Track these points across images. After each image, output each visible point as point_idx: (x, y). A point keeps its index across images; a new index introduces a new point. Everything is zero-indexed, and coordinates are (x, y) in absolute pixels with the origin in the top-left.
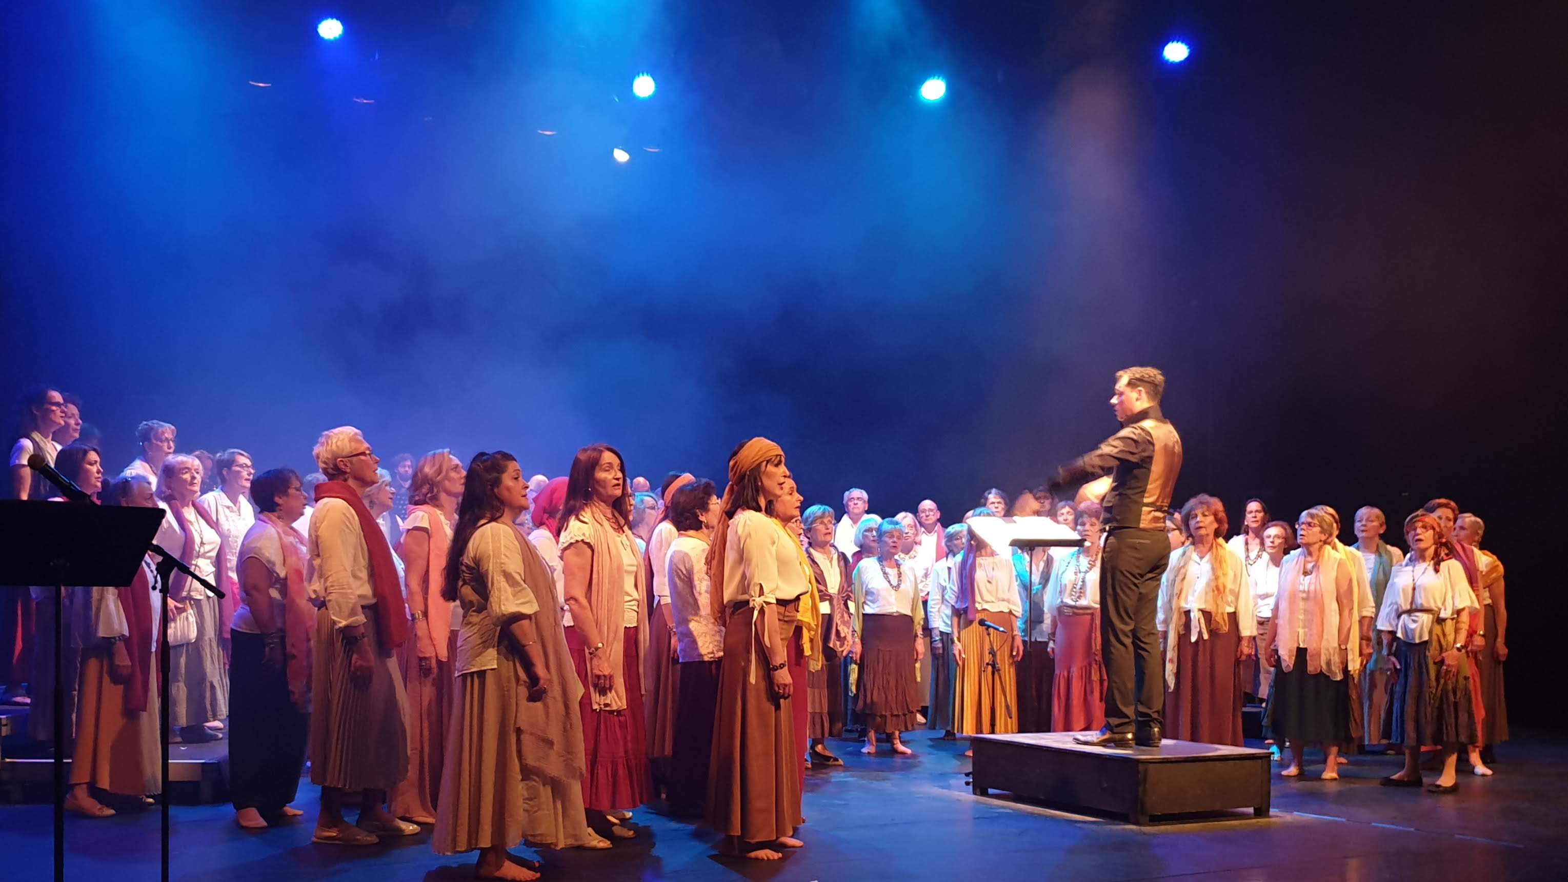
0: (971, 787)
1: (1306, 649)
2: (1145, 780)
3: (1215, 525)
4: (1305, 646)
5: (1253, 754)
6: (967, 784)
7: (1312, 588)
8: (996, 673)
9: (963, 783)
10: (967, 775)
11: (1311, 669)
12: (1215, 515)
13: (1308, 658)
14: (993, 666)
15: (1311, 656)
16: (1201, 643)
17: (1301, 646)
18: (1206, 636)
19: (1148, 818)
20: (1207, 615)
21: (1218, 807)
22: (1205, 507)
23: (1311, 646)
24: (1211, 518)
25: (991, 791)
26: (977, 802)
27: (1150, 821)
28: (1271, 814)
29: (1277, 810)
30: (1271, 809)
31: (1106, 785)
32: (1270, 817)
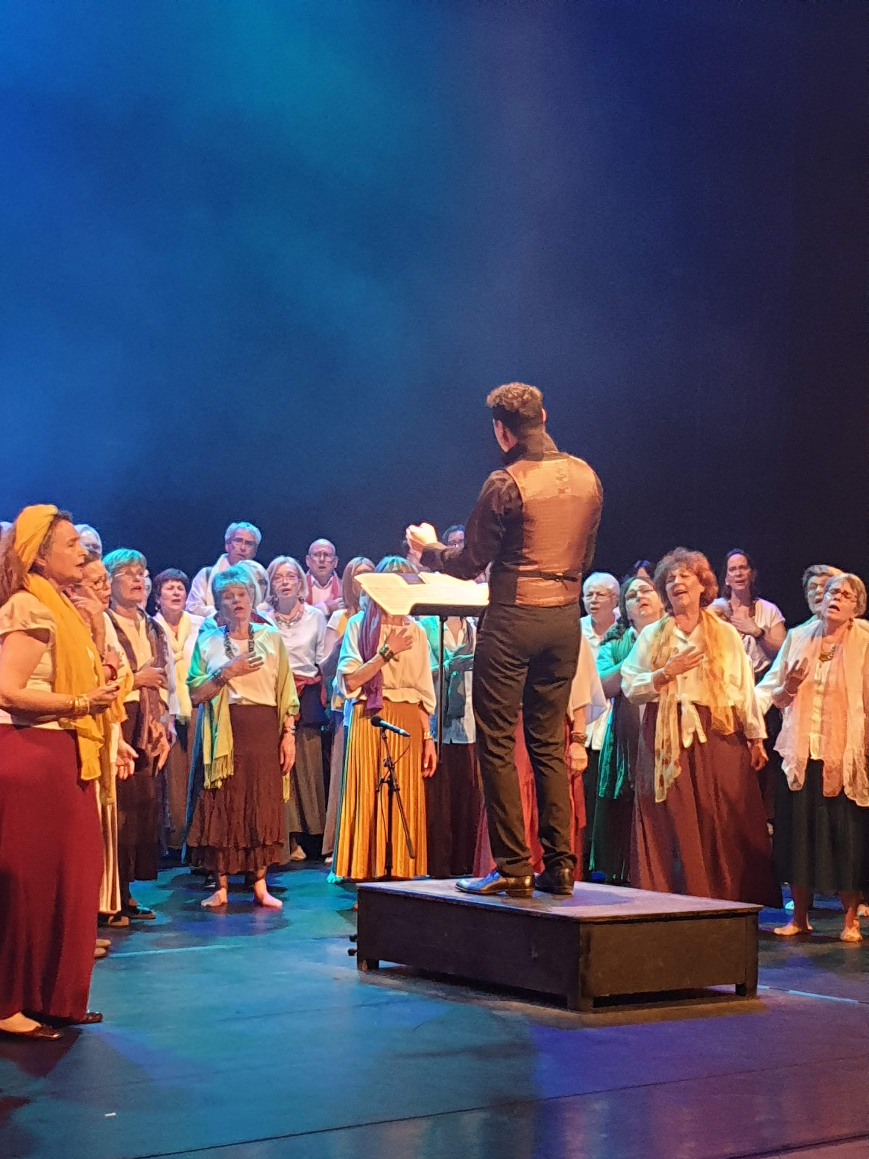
0: (355, 957)
1: (821, 763)
2: (588, 949)
3: (701, 589)
4: (821, 757)
5: (736, 910)
6: (351, 953)
7: (833, 678)
8: (395, 794)
9: (346, 950)
10: (352, 939)
11: (829, 789)
12: (699, 575)
13: (824, 774)
14: (390, 783)
15: (827, 772)
16: (697, 748)
17: (814, 757)
18: (703, 739)
19: (591, 1003)
20: (703, 711)
21: (687, 983)
22: (684, 565)
23: (830, 759)
24: (693, 578)
25: (382, 964)
26: (362, 981)
27: (595, 1006)
28: (759, 993)
29: (768, 987)
30: (759, 987)
31: (536, 956)
32: (758, 998)
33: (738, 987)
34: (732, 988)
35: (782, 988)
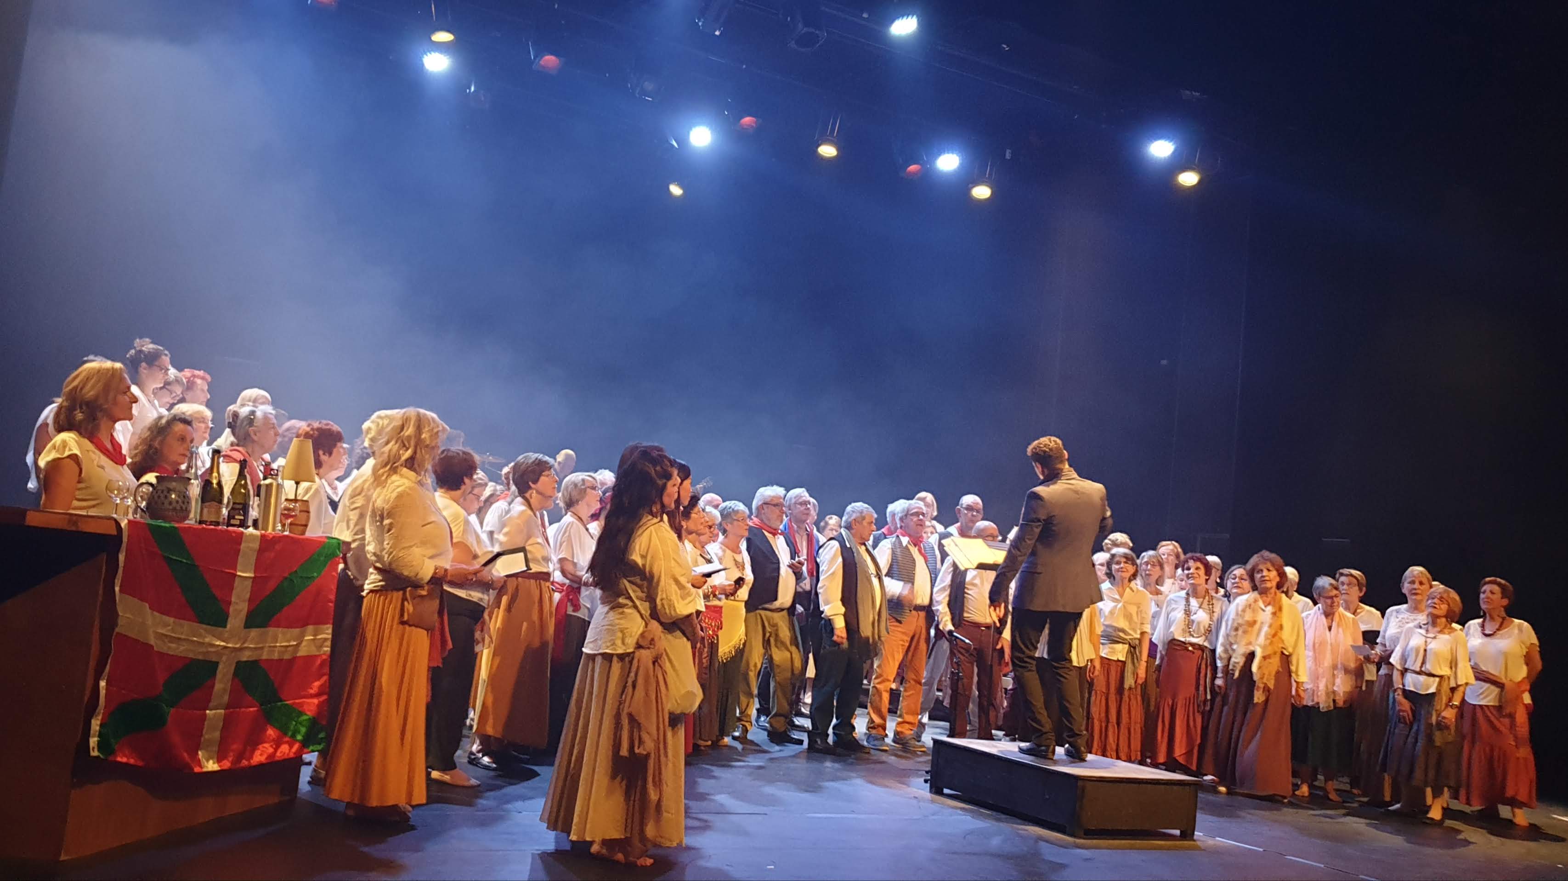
0: (928, 785)
2: (1083, 798)
5: (1182, 781)
6: (926, 781)
9: (923, 781)
10: (927, 772)
19: (1083, 832)
21: (1147, 826)
26: (932, 801)
27: (1085, 834)
28: (1195, 837)
29: (1201, 834)
30: (1196, 833)
31: (1047, 797)
32: (1194, 841)
33: (1181, 832)
34: (1177, 832)
35: (1213, 834)
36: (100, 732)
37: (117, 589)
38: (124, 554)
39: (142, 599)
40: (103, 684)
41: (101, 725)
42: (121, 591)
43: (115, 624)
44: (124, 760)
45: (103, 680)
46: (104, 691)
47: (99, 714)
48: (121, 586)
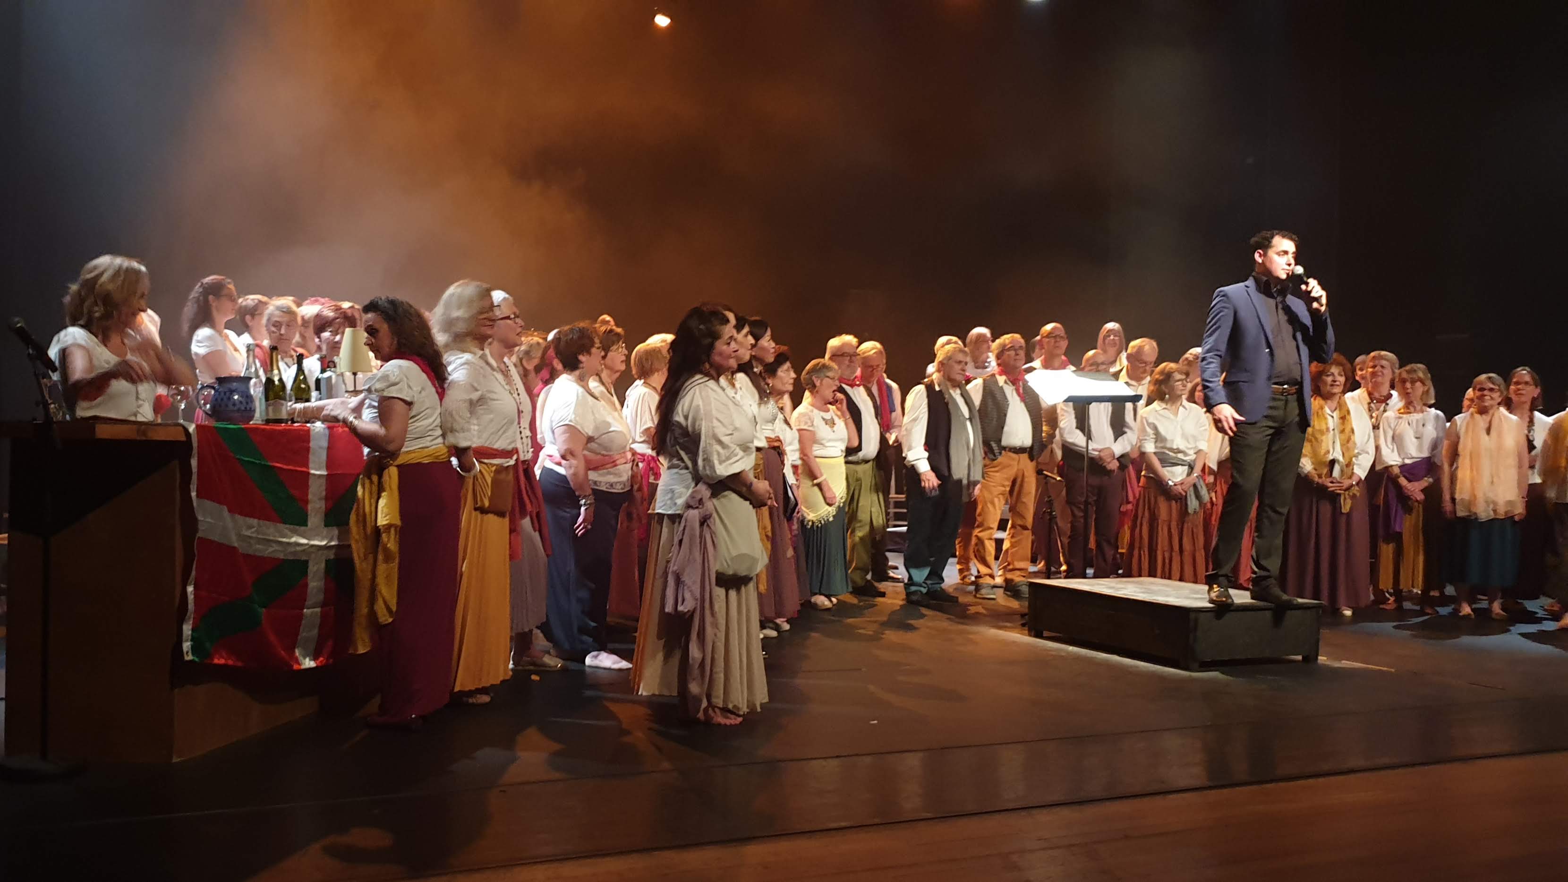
0: (1026, 629)
2: (1196, 628)
6: (1024, 625)
9: (1020, 625)
10: (1023, 617)
25: (1046, 633)
27: (1201, 667)
28: (1319, 661)
32: (1318, 664)
33: (1303, 657)
34: (1299, 658)
36: (192, 635)
37: (194, 494)
38: (196, 458)
39: (219, 502)
40: (190, 589)
41: (193, 630)
42: (198, 496)
43: (196, 530)
44: (222, 661)
45: (190, 585)
46: (192, 597)
47: (189, 618)
48: (197, 491)
